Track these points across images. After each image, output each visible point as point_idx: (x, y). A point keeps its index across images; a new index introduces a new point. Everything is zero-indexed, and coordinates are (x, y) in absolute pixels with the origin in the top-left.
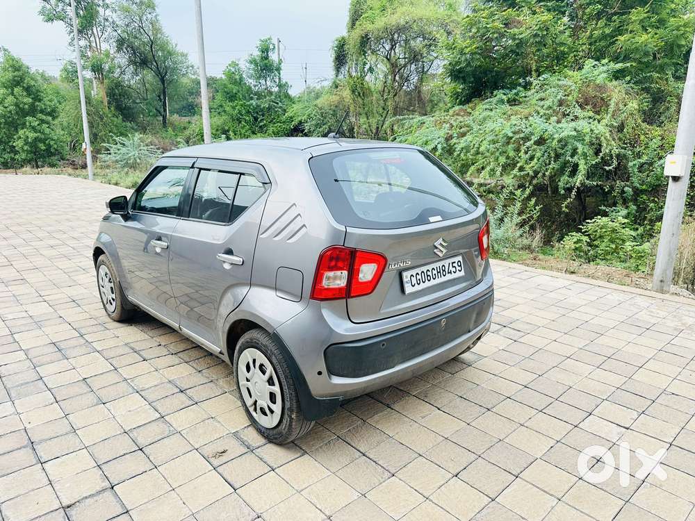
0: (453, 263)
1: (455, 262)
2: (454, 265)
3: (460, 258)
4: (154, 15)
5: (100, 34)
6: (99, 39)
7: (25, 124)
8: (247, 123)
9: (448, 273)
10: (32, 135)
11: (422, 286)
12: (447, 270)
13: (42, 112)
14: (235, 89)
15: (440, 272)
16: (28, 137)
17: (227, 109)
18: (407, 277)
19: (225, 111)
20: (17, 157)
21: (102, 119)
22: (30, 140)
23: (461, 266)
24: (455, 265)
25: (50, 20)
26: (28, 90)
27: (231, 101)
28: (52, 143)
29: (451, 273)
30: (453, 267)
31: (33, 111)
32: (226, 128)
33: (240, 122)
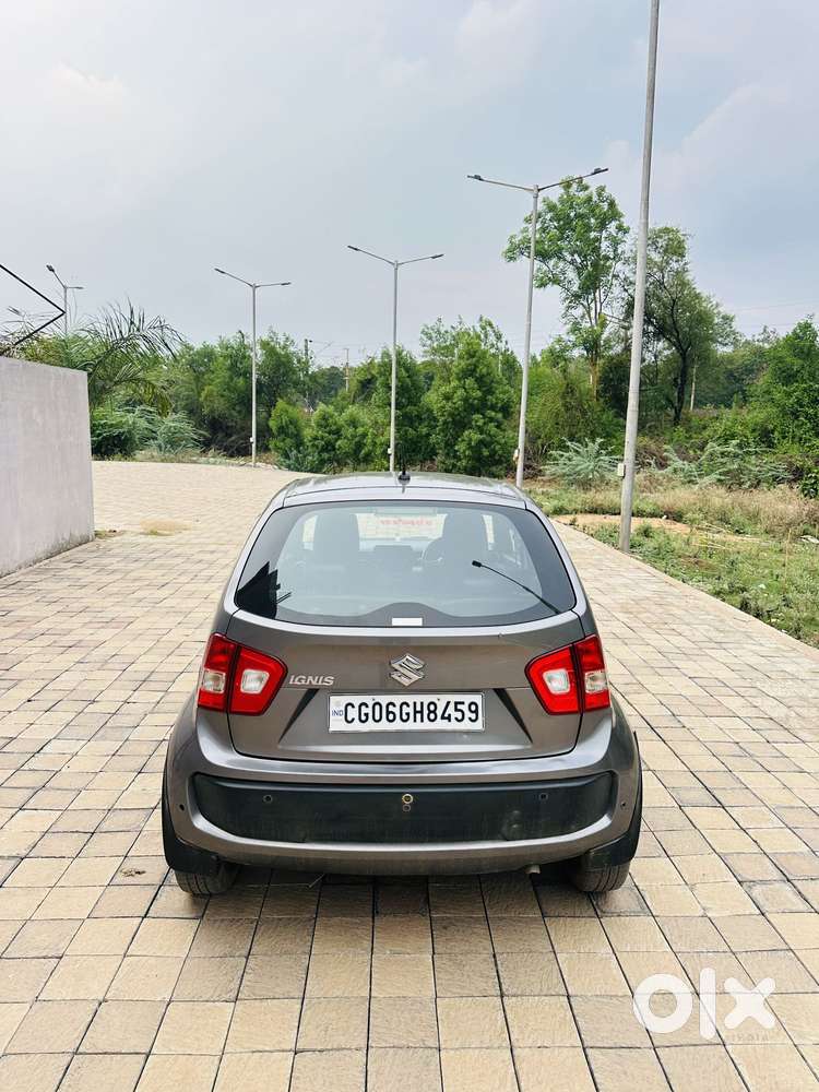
0: (456, 703)
1: (463, 703)
2: (459, 707)
3: (478, 699)
4: (682, 264)
5: (603, 298)
6: (601, 304)
7: (470, 422)
8: (809, 420)
9: (443, 718)
10: (476, 437)
11: (370, 726)
12: (439, 713)
13: (493, 408)
14: (797, 364)
15: (421, 712)
16: (471, 440)
17: (777, 396)
18: (338, 704)
19: (772, 400)
20: (459, 464)
21: (584, 413)
22: (473, 443)
23: (476, 712)
24: (464, 708)
25: (543, 285)
26: (480, 380)
27: (786, 384)
28: (498, 447)
29: (449, 718)
30: (456, 710)
31: (482, 407)
32: (771, 427)
33: (797, 418)
